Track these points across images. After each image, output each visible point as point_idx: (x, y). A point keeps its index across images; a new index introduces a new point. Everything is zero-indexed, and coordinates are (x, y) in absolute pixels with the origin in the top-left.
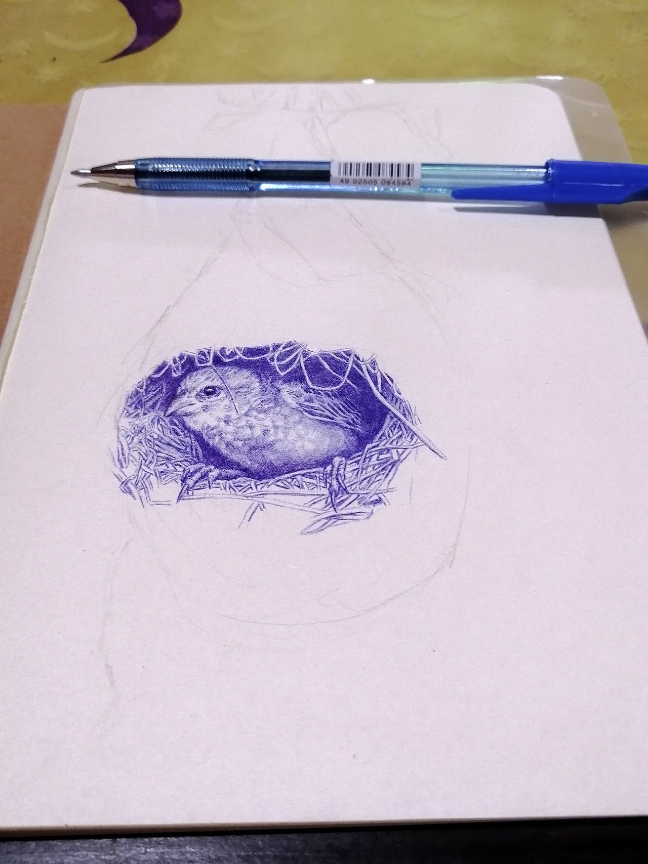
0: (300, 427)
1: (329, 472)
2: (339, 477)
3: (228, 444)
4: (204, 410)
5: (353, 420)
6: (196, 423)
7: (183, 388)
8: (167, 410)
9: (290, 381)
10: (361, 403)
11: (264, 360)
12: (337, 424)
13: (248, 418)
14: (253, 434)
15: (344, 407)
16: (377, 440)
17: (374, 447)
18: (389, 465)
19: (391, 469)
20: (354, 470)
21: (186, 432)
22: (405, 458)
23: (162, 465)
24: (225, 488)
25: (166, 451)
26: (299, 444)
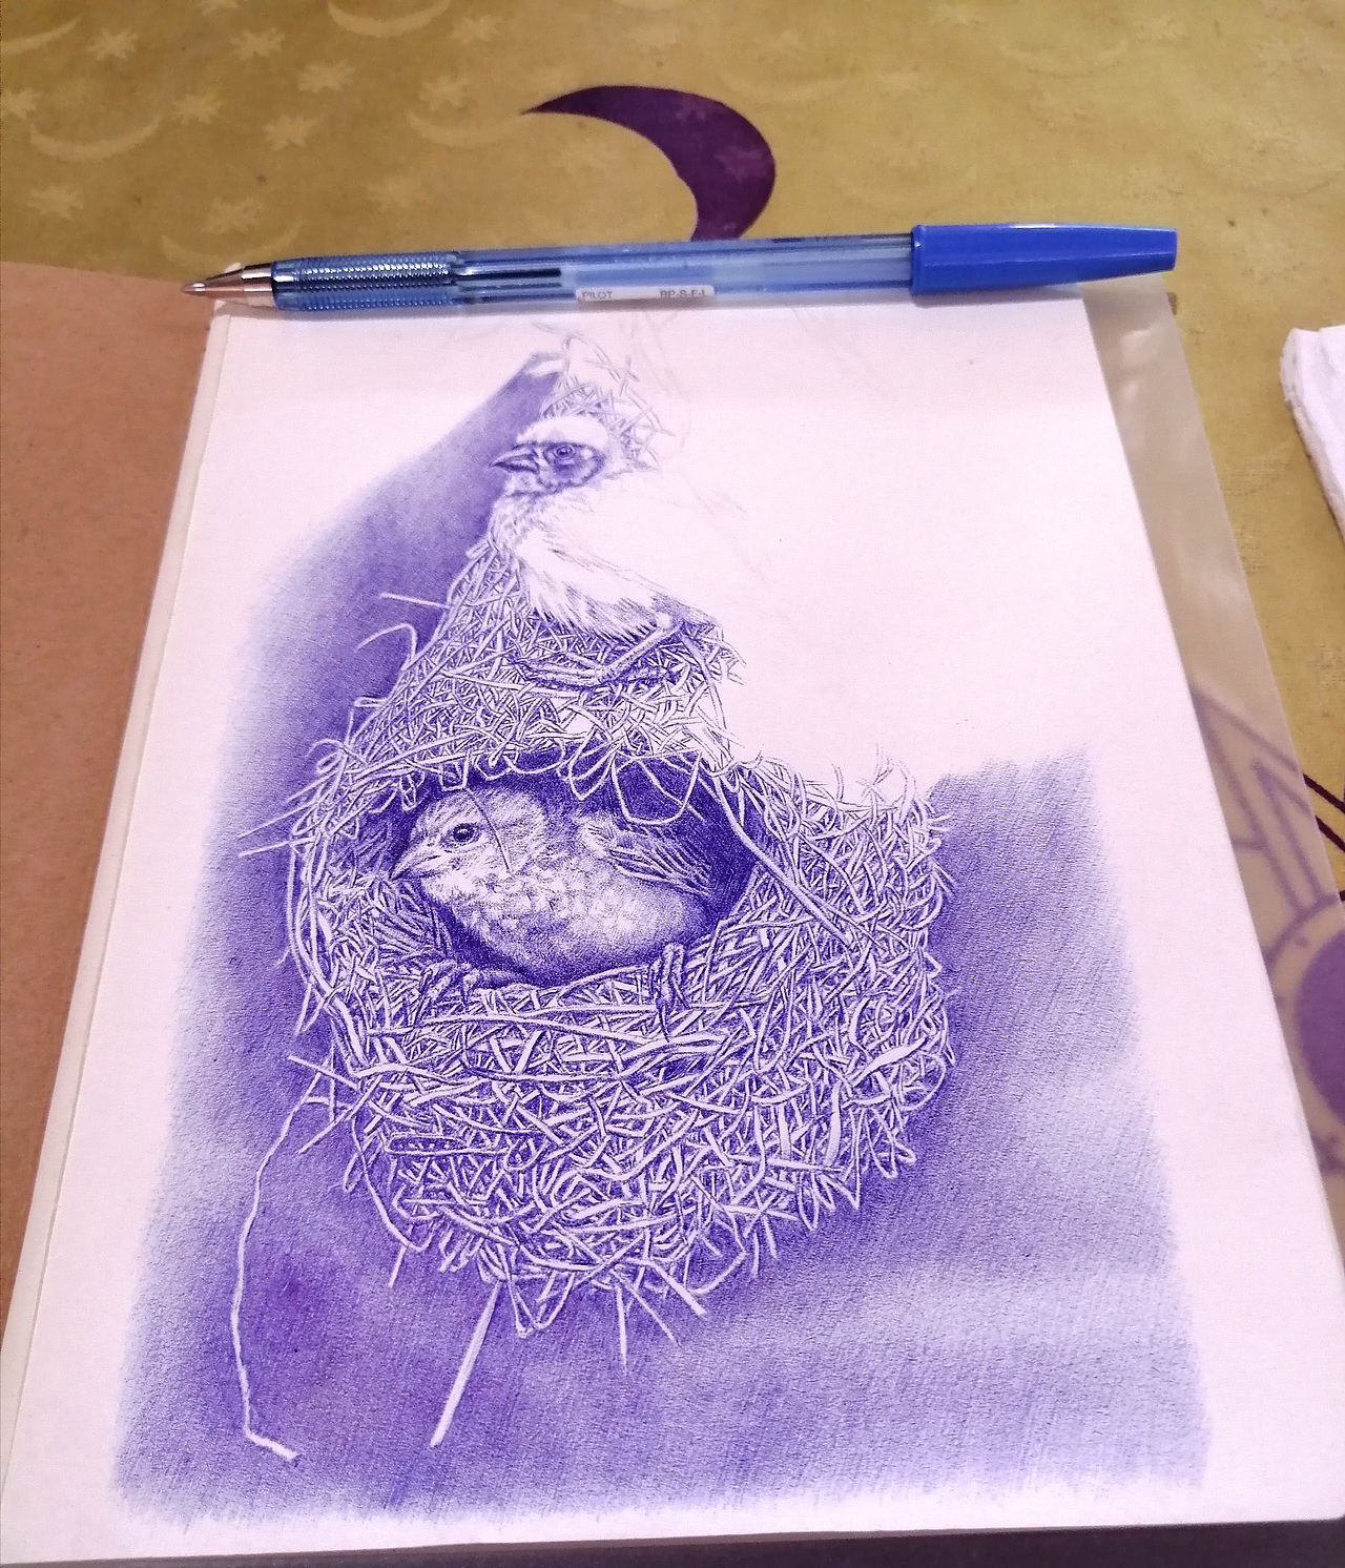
0: (610, 892)
1: (657, 971)
2: (673, 979)
3: (494, 925)
4: (454, 867)
5: (697, 877)
6: (440, 889)
7: (420, 830)
8: (393, 868)
9: (593, 810)
10: (710, 847)
11: (551, 774)
12: (671, 886)
13: (526, 878)
14: (533, 906)
15: (682, 854)
16: (736, 912)
17: (730, 925)
18: (755, 957)
19: (758, 963)
20: (697, 967)
21: (425, 903)
22: (781, 944)
23: (387, 965)
24: (489, 1003)
25: (394, 939)
26: (608, 923)
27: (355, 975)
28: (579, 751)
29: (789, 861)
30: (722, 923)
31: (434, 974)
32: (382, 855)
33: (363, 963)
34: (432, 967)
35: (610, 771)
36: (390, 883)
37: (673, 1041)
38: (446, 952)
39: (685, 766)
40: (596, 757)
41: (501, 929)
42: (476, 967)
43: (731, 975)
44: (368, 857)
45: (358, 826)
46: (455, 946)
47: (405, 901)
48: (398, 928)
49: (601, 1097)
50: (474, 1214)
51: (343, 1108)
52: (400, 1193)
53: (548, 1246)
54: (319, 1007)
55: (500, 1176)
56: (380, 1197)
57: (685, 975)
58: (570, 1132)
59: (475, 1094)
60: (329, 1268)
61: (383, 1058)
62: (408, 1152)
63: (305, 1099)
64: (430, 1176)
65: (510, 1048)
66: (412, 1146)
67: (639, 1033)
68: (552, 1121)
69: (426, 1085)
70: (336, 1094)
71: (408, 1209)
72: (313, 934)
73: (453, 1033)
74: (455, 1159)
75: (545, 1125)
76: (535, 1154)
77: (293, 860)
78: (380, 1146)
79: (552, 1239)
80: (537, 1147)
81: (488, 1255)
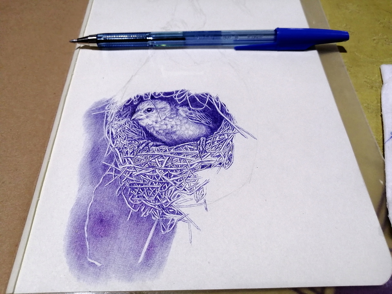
0: (187, 125)
1: (199, 143)
2: (203, 145)
3: (157, 132)
4: (147, 118)
5: (209, 122)
6: (143, 123)
7: (138, 109)
8: (131, 118)
9: (182, 106)
10: (212, 115)
11: (172, 97)
12: (202, 124)
13: (165, 121)
14: (167, 127)
15: (205, 116)
16: (219, 130)
17: (217, 133)
18: (224, 141)
19: (225, 142)
20: (209, 143)
21: (139, 126)
22: (230, 138)
23: (129, 141)
24: (156, 150)
25: (131, 135)
26: (186, 132)
27: (121, 143)
28: (179, 92)
29: (232, 119)
30: (215, 133)
31: (141, 143)
32: (128, 115)
33: (123, 140)
34: (141, 141)
35: (187, 97)
36: (130, 121)
37: (203, 160)
38: (144, 138)
39: (205, 96)
40: (183, 94)
41: (159, 133)
42: (152, 141)
43: (218, 145)
44: (125, 115)
45: (122, 107)
46: (147, 137)
47: (134, 126)
48: (132, 132)
49: (184, 174)
50: (151, 202)
51: (117, 175)
52: (131, 197)
53: (170, 211)
54: (111, 150)
55: (158, 193)
56: (126, 198)
57: (206, 145)
58: (176, 182)
59: (152, 172)
60: (111, 216)
61: (128, 163)
62: (134, 187)
63: (107, 173)
64: (139, 192)
65: (161, 161)
66: (135, 185)
67: (194, 158)
68: (172, 179)
69: (139, 170)
70: (115, 172)
71: (133, 201)
72: (110, 133)
73: (146, 157)
74: (146, 188)
75: (169, 180)
76: (167, 187)
77: (106, 115)
78: (126, 185)
79: (171, 209)
81: (154, 213)
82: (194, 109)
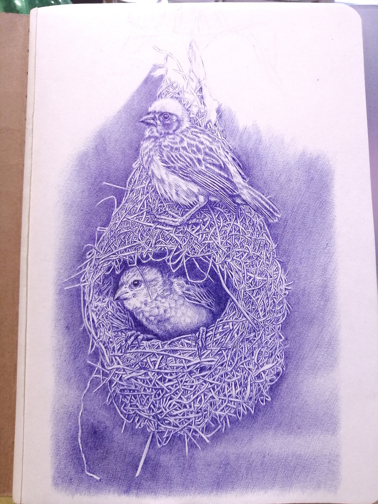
0: (183, 308)
1: (197, 336)
2: (202, 339)
3: (147, 319)
4: (134, 297)
5: (210, 303)
6: (130, 304)
7: (122, 282)
8: (114, 296)
9: (178, 276)
12: (202, 306)
13: (156, 302)
14: (159, 312)
15: (206, 294)
16: (222, 316)
17: (221, 321)
18: (228, 332)
19: (229, 335)
20: (210, 335)
21: (125, 310)
22: (236, 328)
23: (115, 331)
24: (146, 346)
25: (116, 323)
26: (182, 319)
27: (105, 335)
28: (173, 252)
29: (240, 298)
30: (218, 320)
31: (129, 336)
32: (110, 291)
34: (128, 333)
35: (183, 261)
36: (114, 302)
37: (202, 360)
38: (132, 328)
39: (207, 260)
40: (178, 255)
41: (149, 320)
42: (142, 333)
43: (220, 339)
44: (106, 291)
45: (102, 279)
46: (135, 326)
47: (119, 309)
48: (117, 319)
49: (180, 378)
50: (145, 412)
51: (105, 379)
52: (123, 406)
53: (166, 422)
54: (95, 345)
55: (151, 401)
56: (118, 406)
57: (206, 338)
58: (171, 388)
59: (144, 375)
60: (105, 427)
61: (116, 364)
62: (125, 393)
63: (94, 375)
64: (132, 400)
65: (153, 361)
66: (126, 391)
67: (192, 357)
68: (166, 385)
69: (129, 372)
70: (102, 374)
71: (126, 410)
72: (91, 320)
73: (136, 355)
74: (139, 396)
75: (164, 386)
76: (162, 395)
77: (82, 292)
78: (117, 391)
79: (167, 420)
80: (162, 392)
81: (149, 424)
82: (192, 281)
